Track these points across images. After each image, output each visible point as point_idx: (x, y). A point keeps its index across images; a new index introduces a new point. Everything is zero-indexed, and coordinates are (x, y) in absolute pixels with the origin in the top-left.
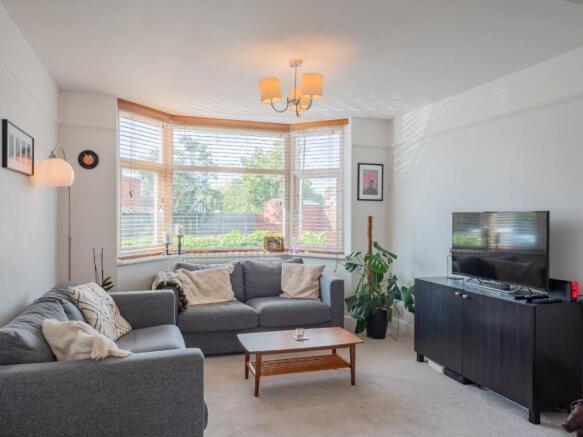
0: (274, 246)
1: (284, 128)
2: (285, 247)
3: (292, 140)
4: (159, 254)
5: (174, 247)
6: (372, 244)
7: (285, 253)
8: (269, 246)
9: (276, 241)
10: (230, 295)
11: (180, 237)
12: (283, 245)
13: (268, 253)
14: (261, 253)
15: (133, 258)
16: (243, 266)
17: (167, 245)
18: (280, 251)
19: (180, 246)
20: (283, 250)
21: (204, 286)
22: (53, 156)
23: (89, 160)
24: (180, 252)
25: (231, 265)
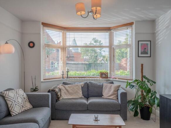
0: (104, 76)
1: (108, 29)
2: (109, 77)
3: (112, 33)
4: (60, 78)
5: (65, 76)
6: (143, 77)
7: (108, 79)
8: (102, 76)
9: (105, 74)
10: (80, 94)
11: (68, 72)
12: (107, 76)
14: (98, 79)
15: (49, 79)
16: (88, 84)
17: (63, 75)
19: (68, 75)
20: (107, 78)
21: (71, 91)
22: (7, 43)
23: (32, 45)
24: (68, 77)
25: (83, 83)
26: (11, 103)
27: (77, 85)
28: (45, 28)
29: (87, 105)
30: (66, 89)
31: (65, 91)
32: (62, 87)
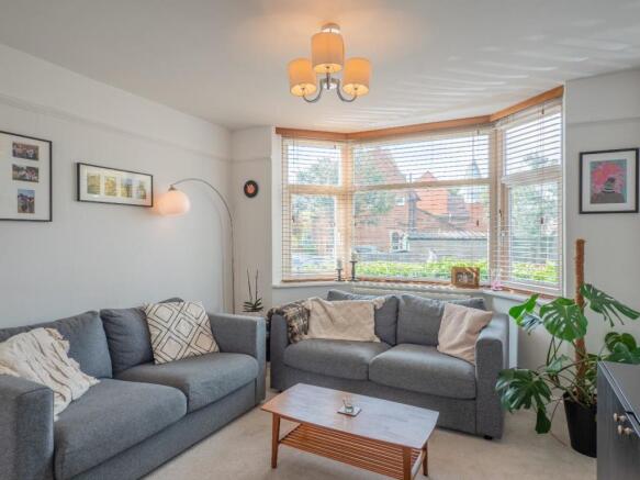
0: (465, 279)
1: (485, 122)
2: (482, 281)
3: (499, 134)
4: (332, 280)
7: (480, 290)
8: (457, 279)
9: (468, 273)
10: (367, 331)
11: (353, 263)
12: (477, 280)
13: (452, 288)
14: (443, 287)
15: (299, 281)
16: (398, 301)
17: (339, 271)
18: (472, 287)
19: (353, 273)
20: (477, 286)
22: (172, 189)
23: (252, 189)
24: (353, 279)
25: (383, 298)
26: (157, 333)
27: (362, 304)
28: (287, 141)
29: (368, 365)
30: (326, 310)
31: (324, 317)
32: (316, 305)
